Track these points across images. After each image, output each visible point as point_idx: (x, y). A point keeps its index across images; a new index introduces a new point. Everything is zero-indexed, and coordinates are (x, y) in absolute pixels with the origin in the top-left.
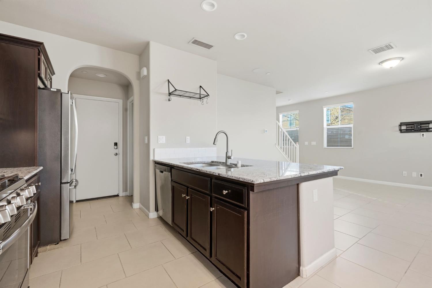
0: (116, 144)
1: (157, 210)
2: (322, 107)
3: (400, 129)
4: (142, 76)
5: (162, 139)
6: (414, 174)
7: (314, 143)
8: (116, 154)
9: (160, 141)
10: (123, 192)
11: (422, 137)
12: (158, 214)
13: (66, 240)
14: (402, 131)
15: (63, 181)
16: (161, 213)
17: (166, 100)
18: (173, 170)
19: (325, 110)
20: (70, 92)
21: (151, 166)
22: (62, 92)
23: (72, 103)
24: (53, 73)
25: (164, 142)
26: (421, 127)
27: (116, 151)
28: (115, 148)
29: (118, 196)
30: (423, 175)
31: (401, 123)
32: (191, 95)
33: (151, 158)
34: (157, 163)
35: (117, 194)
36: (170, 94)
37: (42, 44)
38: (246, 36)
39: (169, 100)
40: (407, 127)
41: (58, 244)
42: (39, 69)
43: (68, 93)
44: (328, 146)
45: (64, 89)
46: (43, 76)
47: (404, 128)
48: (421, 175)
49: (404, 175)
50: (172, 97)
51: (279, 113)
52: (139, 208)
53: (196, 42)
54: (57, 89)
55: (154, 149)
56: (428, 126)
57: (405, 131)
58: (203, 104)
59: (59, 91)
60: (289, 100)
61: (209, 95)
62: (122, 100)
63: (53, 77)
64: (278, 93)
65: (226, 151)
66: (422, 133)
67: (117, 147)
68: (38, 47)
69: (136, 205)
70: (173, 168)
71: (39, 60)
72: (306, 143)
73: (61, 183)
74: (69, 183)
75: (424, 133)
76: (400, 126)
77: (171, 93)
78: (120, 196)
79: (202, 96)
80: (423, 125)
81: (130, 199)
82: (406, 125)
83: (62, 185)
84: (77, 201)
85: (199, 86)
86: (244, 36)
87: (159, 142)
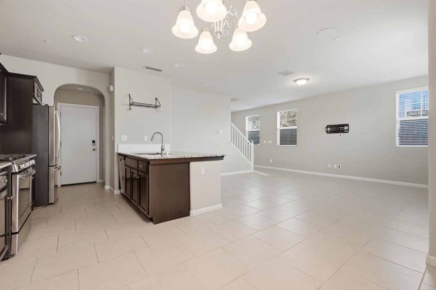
0: (94, 142)
1: (120, 188)
2: (276, 112)
3: (326, 130)
4: (110, 91)
5: (125, 138)
6: (335, 166)
7: (270, 142)
8: (94, 150)
9: (123, 138)
10: (100, 179)
11: (340, 137)
12: (121, 192)
13: (52, 205)
14: (328, 132)
15: (50, 165)
16: (123, 191)
17: (128, 109)
18: (126, 158)
19: (278, 114)
20: (54, 106)
21: (116, 156)
22: (49, 106)
23: (56, 113)
24: (43, 90)
25: (126, 140)
26: (339, 129)
27: (94, 147)
28: (93, 145)
29: (95, 182)
30: (340, 167)
31: (327, 126)
32: (147, 105)
33: (116, 151)
34: (119, 154)
35: (95, 181)
36: (130, 105)
37: (35, 77)
38: (182, 66)
39: (130, 109)
40: (331, 129)
41: (47, 206)
42: (34, 92)
43: (53, 107)
44: (281, 144)
45: (51, 104)
46: (36, 96)
47: (329, 129)
48: (339, 166)
49: (329, 167)
50: (132, 107)
51: (245, 116)
52: (110, 189)
53: (147, 68)
54: (46, 104)
55: (118, 145)
56: (344, 128)
57: (329, 132)
58: (157, 111)
59: (47, 105)
60: (249, 105)
61: (160, 106)
62: (99, 107)
63: (43, 93)
64: (233, 100)
65: (161, 146)
66: (340, 134)
67: (95, 144)
68: (33, 78)
69: (107, 187)
70: (127, 157)
71: (34, 86)
72: (265, 142)
73: (49, 166)
74: (54, 166)
75: (341, 134)
76: (326, 128)
77: (132, 104)
78: (97, 182)
79: (157, 106)
80: (341, 128)
81: (103, 184)
82: (330, 127)
83: (49, 167)
84: (62, 186)
85: (155, 99)
86: (181, 66)
87: (122, 140)
